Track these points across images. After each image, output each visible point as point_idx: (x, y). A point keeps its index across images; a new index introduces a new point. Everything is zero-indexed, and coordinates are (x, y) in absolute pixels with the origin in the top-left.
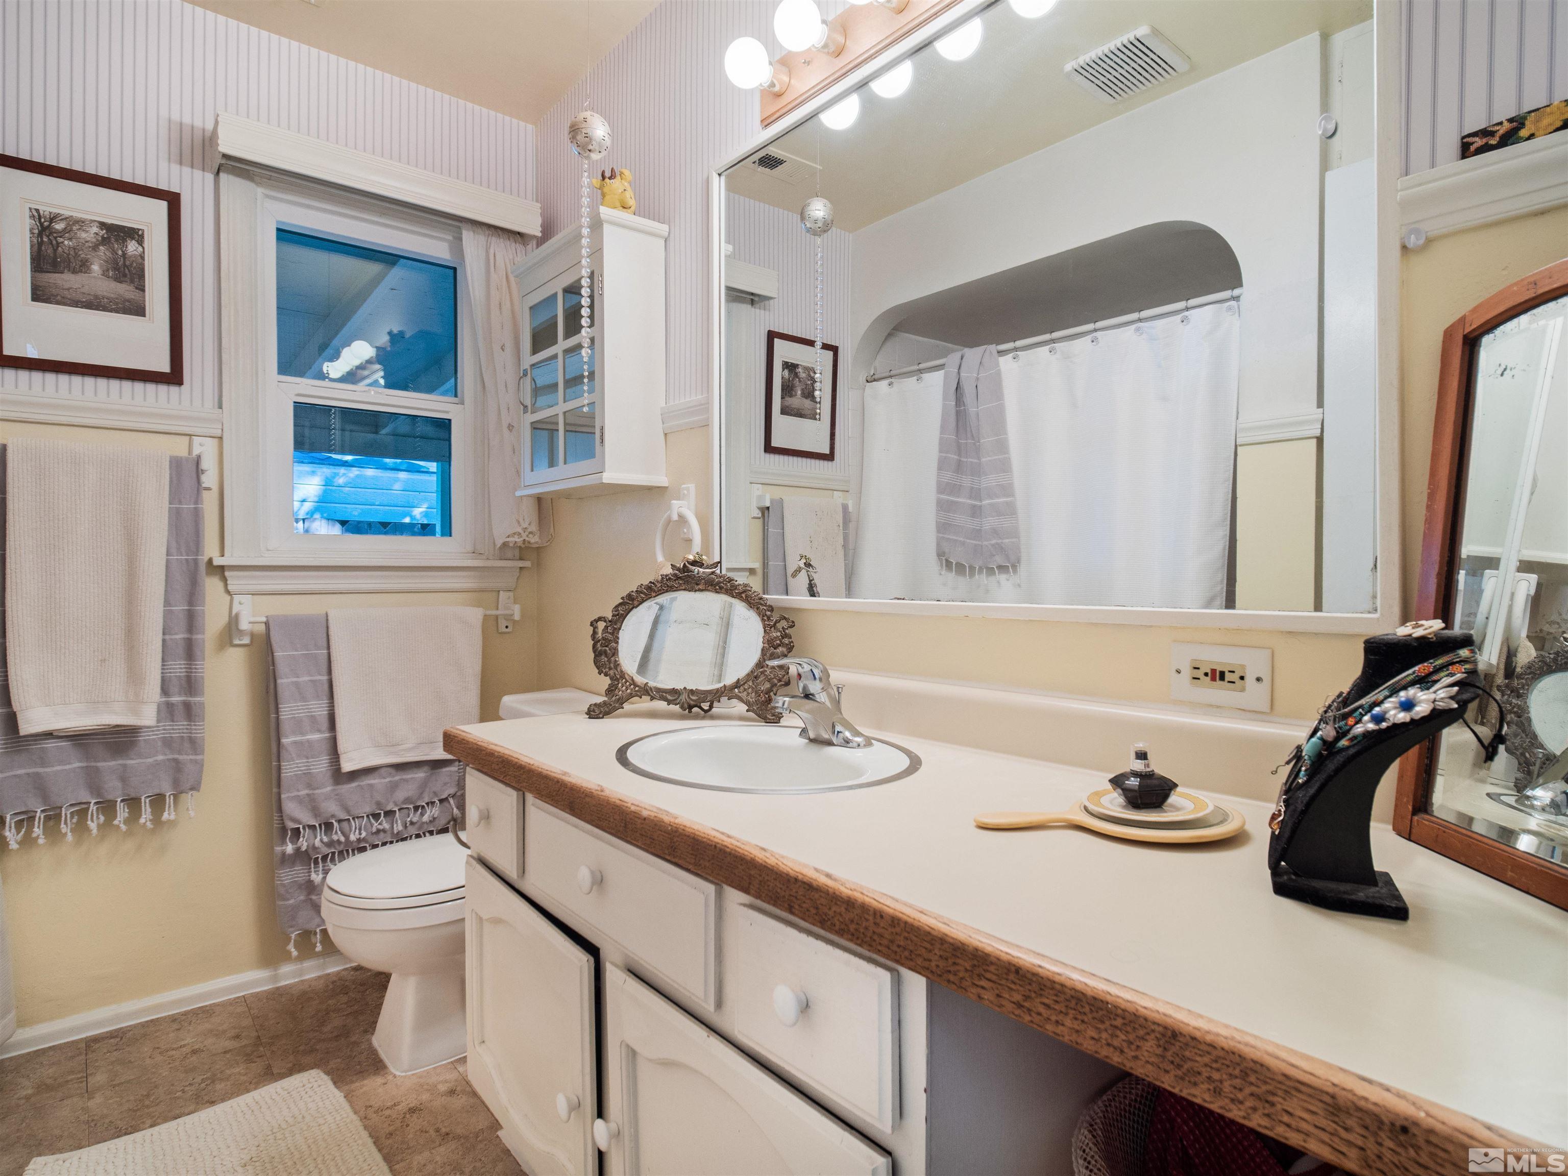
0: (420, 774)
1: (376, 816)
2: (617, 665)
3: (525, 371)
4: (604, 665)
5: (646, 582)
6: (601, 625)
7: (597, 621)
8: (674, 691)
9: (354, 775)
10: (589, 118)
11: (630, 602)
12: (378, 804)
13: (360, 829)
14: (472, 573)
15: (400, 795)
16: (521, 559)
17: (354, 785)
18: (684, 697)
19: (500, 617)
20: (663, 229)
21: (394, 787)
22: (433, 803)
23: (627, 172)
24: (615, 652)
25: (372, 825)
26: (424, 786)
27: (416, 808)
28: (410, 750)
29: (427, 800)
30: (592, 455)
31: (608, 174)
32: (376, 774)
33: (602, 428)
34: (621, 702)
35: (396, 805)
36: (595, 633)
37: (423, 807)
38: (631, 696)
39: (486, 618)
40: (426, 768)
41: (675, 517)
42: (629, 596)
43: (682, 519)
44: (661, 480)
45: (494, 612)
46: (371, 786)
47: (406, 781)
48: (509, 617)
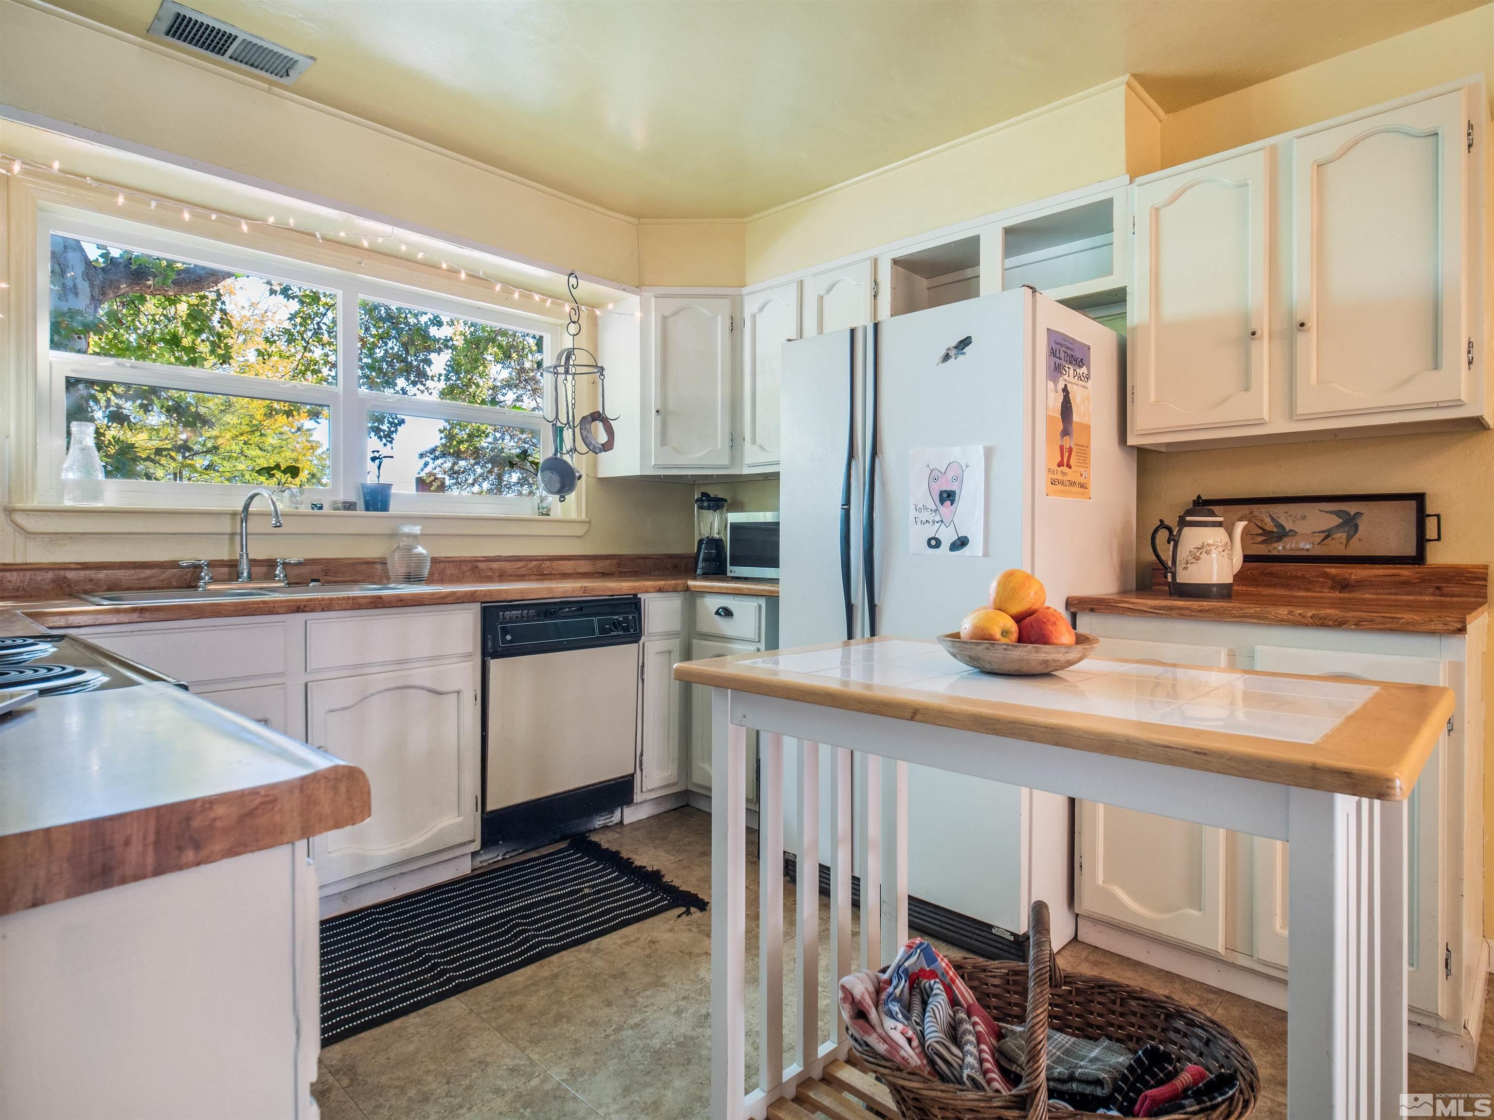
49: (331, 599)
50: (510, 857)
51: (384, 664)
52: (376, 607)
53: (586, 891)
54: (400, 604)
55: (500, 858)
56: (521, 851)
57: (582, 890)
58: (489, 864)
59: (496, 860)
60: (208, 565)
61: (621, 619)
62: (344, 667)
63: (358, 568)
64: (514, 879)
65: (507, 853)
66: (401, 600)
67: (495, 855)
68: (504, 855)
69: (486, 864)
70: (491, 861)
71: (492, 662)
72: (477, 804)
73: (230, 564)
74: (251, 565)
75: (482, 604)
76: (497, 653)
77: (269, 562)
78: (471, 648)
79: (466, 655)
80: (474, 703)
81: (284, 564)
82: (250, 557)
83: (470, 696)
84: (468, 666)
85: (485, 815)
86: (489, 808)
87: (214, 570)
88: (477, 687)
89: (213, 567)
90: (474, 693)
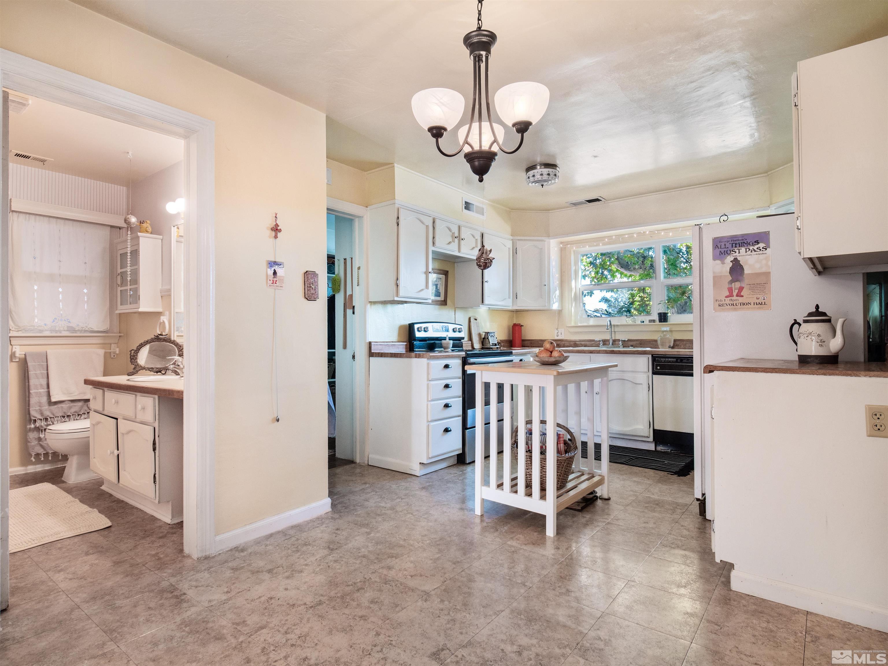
0: (80, 404)
1: (64, 417)
2: (136, 362)
3: (119, 274)
4: (133, 362)
5: (146, 340)
6: (133, 351)
7: (132, 350)
8: (152, 368)
9: (56, 403)
10: (130, 217)
11: (142, 346)
12: (64, 413)
13: (58, 421)
14: (99, 338)
15: (73, 410)
16: (120, 333)
17: (56, 406)
18: (155, 370)
19: (111, 353)
20: (161, 237)
21: (70, 408)
22: (85, 413)
23: (148, 222)
24: (136, 359)
25: (62, 420)
26: (82, 407)
27: (79, 415)
28: (75, 395)
29: (83, 412)
30: (137, 303)
31: (142, 222)
32: (64, 403)
33: (139, 295)
34: (137, 371)
35: (71, 413)
36: (131, 354)
37: (81, 415)
38: (140, 370)
39: (105, 353)
40: (82, 402)
41: (162, 321)
42: (141, 344)
43: (164, 322)
44: (160, 310)
45: (110, 351)
46: (62, 407)
47: (75, 406)
48: (114, 353)
49: (600, 350)
53: (665, 462)
55: (669, 451)
56: (679, 452)
58: (665, 451)
60: (602, 340)
63: (651, 342)
64: (660, 455)
66: (620, 352)
67: (667, 449)
68: (671, 450)
69: (663, 451)
71: (654, 376)
72: (650, 425)
73: (608, 341)
74: (614, 341)
75: (652, 355)
76: (654, 373)
77: (619, 340)
78: (646, 370)
79: (645, 372)
80: (648, 389)
81: (622, 340)
82: (613, 339)
83: (646, 386)
84: (645, 376)
85: (654, 430)
86: (656, 428)
87: (605, 342)
88: (650, 384)
89: (604, 341)
90: (648, 385)
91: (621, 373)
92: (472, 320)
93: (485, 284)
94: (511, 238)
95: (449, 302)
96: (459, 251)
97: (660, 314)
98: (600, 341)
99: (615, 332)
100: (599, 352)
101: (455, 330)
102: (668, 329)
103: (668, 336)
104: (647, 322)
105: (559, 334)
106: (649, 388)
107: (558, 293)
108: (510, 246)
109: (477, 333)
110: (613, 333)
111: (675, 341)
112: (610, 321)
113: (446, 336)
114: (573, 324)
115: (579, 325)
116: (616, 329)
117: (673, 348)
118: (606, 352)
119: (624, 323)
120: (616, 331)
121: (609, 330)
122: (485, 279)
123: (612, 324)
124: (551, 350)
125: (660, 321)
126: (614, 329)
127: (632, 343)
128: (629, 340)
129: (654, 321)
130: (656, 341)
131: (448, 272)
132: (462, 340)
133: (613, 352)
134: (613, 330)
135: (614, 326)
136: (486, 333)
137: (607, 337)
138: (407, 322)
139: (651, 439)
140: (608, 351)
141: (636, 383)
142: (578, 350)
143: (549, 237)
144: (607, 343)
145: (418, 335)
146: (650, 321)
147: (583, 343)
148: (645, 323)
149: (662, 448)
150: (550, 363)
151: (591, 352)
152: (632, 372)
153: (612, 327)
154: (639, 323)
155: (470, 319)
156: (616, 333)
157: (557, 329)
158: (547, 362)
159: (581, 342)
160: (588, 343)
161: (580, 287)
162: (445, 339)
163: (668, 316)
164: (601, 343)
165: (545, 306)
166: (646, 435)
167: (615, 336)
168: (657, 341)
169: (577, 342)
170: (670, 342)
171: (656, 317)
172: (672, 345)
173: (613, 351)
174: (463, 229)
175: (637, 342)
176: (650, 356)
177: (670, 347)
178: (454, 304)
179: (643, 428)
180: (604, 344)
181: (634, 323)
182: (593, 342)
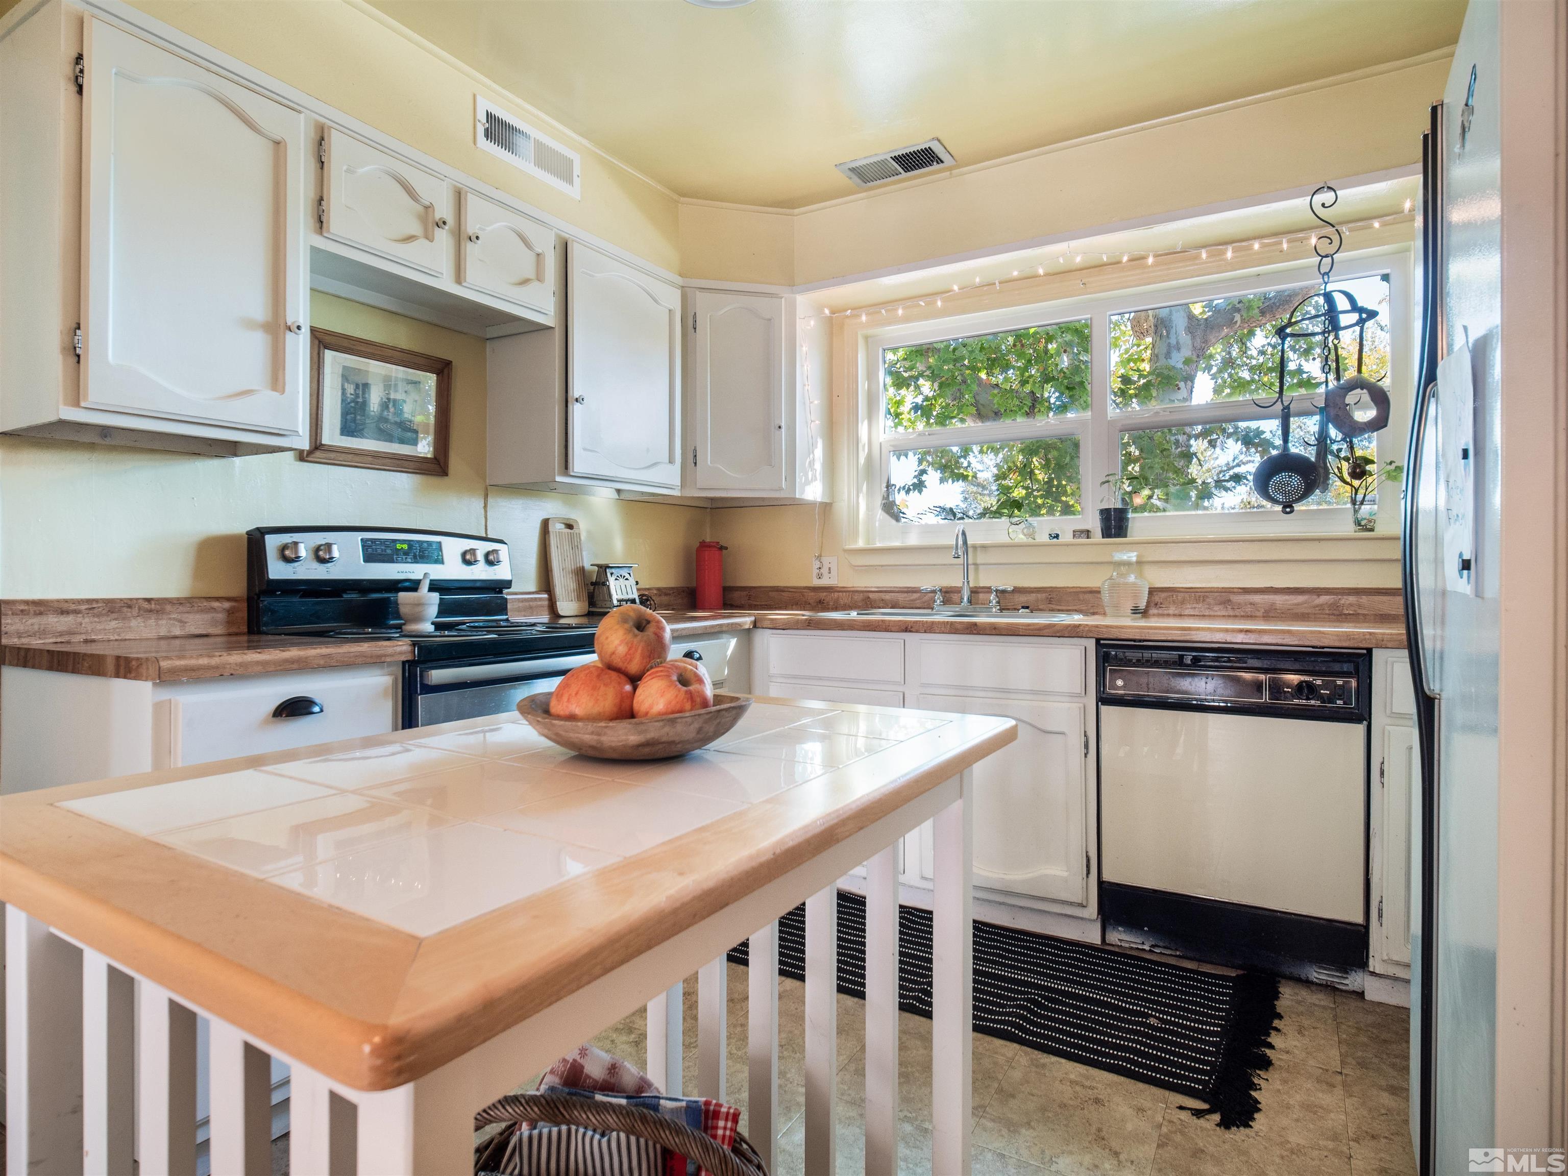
50: (1161, 953)
51: (984, 689)
52: (971, 633)
53: (1152, 1021)
54: (994, 632)
55: (1147, 947)
56: (1178, 953)
57: (1147, 1016)
58: (1132, 948)
59: (1140, 947)
60: (941, 590)
61: (1319, 682)
62: (948, 686)
64: (1126, 971)
65: (1159, 946)
66: (995, 628)
67: (1138, 941)
68: (1152, 946)
69: (1127, 945)
70: (1134, 946)
71: (1104, 709)
72: (1088, 866)
73: (958, 590)
74: (975, 591)
75: (1098, 641)
76: (1105, 699)
77: (988, 590)
78: (1078, 688)
79: (1072, 695)
80: (1083, 751)
81: (997, 591)
82: (971, 585)
83: (1076, 742)
84: (1075, 707)
85: (1101, 883)
86: (1106, 877)
87: (949, 595)
88: (1088, 734)
89: (946, 592)
90: (1083, 739)
91: (998, 695)
92: (556, 528)
93: (577, 411)
94: (680, 281)
95: (455, 462)
96: (459, 278)
97: (1105, 514)
98: (934, 592)
99: (975, 564)
100: (930, 628)
101: (468, 557)
102: (1132, 556)
103: (1132, 578)
104: (1067, 537)
105: (825, 571)
106: (1086, 746)
107: (819, 452)
108: (676, 304)
109: (570, 565)
110: (971, 568)
111: (1152, 591)
112: (964, 533)
113: (420, 577)
114: (861, 544)
115: (878, 545)
116: (981, 558)
117: (1145, 613)
118: (952, 629)
119: (1003, 539)
120: (979, 562)
121: (960, 561)
122: (577, 390)
123: (970, 542)
124: (634, 667)
125: (1107, 533)
126: (975, 556)
127: (1023, 599)
128: (1017, 590)
129: (1087, 533)
130: (1096, 592)
131: (448, 364)
132: (505, 591)
133: (973, 629)
134: (970, 562)
135: (975, 547)
136: (599, 566)
137: (954, 580)
138: (241, 526)
139: (1092, 910)
140: (959, 626)
141: (1049, 729)
142: (870, 621)
143: (794, 286)
144: (955, 597)
145: (277, 570)
146: (1077, 533)
147: (887, 597)
148: (1061, 540)
149: (1124, 937)
150: (615, 756)
151: (907, 628)
152: (1033, 692)
153: (970, 550)
154: (1043, 538)
155: (545, 524)
156: (981, 567)
157: (819, 557)
158: (593, 747)
159: (883, 596)
160: (901, 597)
161: (881, 440)
162: (414, 586)
163: (1127, 519)
164: (939, 598)
165: (781, 489)
166: (1078, 898)
167: (976, 578)
168: (1099, 592)
169: (871, 595)
170: (1136, 596)
171: (1094, 523)
172: (1142, 605)
173: (975, 624)
174: (472, 203)
175: (1039, 596)
176: (1091, 644)
177: (1135, 611)
178: (481, 475)
179: (1065, 874)
180: (946, 602)
181: (1030, 540)
182: (916, 596)
